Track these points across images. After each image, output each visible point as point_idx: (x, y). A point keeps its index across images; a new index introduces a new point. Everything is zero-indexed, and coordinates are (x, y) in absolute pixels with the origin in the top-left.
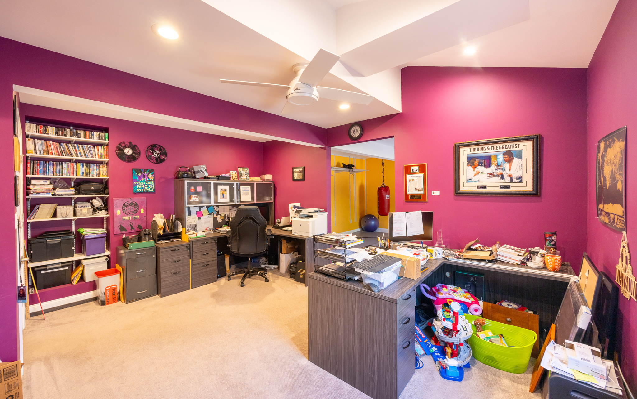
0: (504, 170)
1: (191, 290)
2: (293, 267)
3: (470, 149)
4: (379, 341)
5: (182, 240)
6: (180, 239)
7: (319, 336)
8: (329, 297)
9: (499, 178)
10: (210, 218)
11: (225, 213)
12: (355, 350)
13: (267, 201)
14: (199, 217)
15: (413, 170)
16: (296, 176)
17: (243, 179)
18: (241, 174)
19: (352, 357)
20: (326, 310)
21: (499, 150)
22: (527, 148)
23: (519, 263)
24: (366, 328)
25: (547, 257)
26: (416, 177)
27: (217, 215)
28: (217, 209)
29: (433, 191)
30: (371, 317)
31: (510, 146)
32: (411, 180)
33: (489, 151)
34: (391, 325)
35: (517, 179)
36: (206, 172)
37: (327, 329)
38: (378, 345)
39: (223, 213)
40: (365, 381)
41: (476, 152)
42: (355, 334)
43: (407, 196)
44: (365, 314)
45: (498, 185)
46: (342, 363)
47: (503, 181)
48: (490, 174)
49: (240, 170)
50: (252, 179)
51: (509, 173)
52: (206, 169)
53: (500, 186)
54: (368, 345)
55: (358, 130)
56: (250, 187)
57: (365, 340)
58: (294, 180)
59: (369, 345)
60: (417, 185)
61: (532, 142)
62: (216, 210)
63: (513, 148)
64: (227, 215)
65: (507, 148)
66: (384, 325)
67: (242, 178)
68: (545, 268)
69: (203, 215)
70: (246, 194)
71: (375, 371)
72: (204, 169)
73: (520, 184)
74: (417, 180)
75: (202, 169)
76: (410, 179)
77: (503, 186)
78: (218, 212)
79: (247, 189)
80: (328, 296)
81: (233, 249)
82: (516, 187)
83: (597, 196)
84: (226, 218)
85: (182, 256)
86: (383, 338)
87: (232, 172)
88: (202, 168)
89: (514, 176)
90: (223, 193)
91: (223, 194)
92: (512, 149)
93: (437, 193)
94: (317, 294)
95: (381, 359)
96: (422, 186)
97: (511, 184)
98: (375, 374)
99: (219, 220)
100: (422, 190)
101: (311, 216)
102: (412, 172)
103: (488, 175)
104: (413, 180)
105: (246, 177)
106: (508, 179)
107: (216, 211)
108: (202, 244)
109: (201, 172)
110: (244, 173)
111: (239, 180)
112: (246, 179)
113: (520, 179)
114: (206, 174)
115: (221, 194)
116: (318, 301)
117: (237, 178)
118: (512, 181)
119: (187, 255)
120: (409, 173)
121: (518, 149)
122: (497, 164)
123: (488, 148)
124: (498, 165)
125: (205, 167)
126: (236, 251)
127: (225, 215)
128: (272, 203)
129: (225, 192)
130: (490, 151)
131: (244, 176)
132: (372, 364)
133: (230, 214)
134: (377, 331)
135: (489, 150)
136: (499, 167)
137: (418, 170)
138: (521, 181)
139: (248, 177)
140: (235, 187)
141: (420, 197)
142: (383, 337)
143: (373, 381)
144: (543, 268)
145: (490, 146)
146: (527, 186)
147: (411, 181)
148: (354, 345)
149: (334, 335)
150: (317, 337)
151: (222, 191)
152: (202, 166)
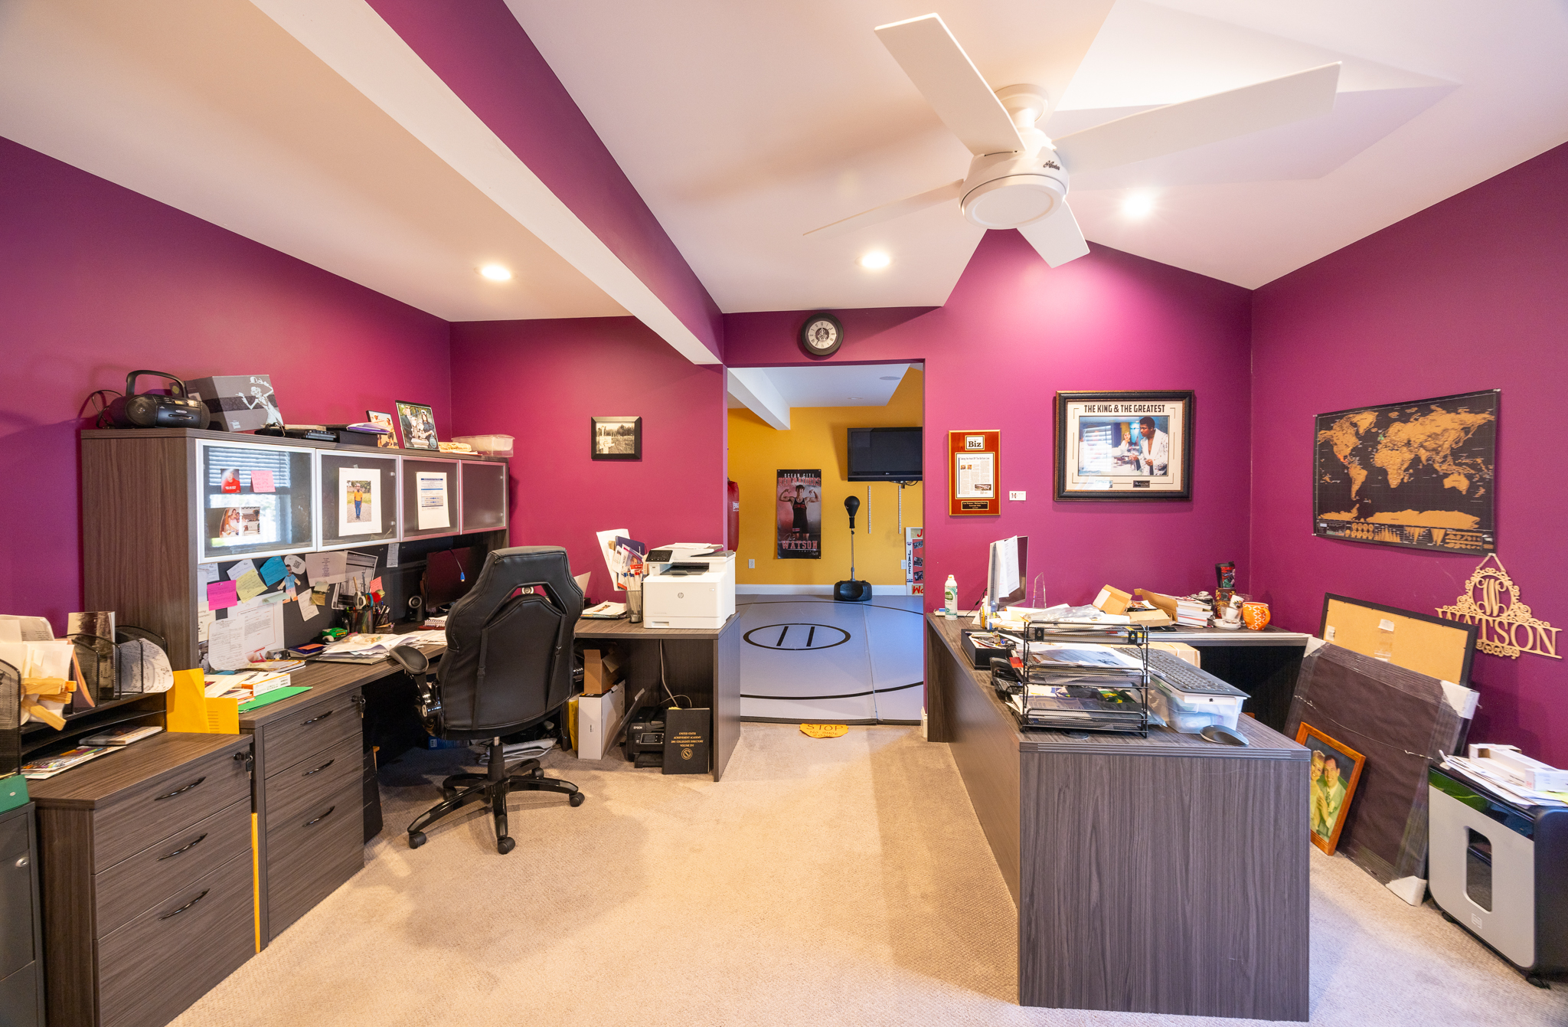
0: (1141, 452)
1: (260, 956)
2: (644, 730)
3: (1086, 406)
4: (1262, 865)
5: (171, 729)
6: (159, 729)
7: (1063, 917)
8: (1103, 794)
9: (1133, 466)
10: (271, 608)
11: (331, 580)
12: (1188, 915)
13: (488, 526)
14: (221, 606)
15: (971, 443)
16: (605, 445)
17: (416, 446)
18: (408, 426)
19: (1181, 937)
20: (1089, 835)
21: (1133, 413)
22: (1174, 411)
23: (1205, 624)
24: (1223, 845)
25: (1245, 605)
26: (976, 460)
27: (299, 590)
28: (297, 565)
29: (1011, 492)
30: (1240, 811)
31: (1150, 407)
32: (967, 467)
33: (1117, 414)
34: (1294, 817)
35: (1160, 470)
36: (275, 406)
37: (1095, 887)
38: (1257, 878)
39: (322, 579)
40: (1221, 984)
41: (1096, 414)
42: (1191, 872)
43: (956, 503)
44: (1220, 811)
45: (1131, 480)
46: (1148, 966)
47: (1138, 473)
48: (1119, 459)
49: (405, 410)
50: (444, 447)
51: (1148, 457)
52: (272, 392)
53: (1135, 482)
54: (1229, 886)
55: (830, 332)
56: (443, 475)
57: (1219, 879)
58: (598, 457)
59: (1232, 888)
60: (980, 478)
61: (1185, 405)
62: (294, 570)
63: (1155, 411)
64: (337, 588)
65: (1146, 410)
66: (1276, 820)
67: (413, 440)
68: (1244, 628)
69: (239, 599)
70: (434, 504)
71: (1251, 945)
72: (263, 393)
73: (1164, 479)
74: (978, 466)
75: (255, 391)
76: (962, 463)
77: (1139, 482)
78: (304, 578)
79: (437, 484)
80: (1098, 792)
81: (453, 719)
82: (1158, 484)
83: (1314, 499)
84: (335, 599)
85: (211, 810)
86: (1272, 855)
87: (377, 418)
88: (253, 389)
89: (1156, 464)
90: (358, 499)
91: (358, 505)
92: (1153, 414)
93: (1020, 496)
94: (1056, 794)
95: (1267, 908)
96: (991, 481)
97: (1152, 479)
98: (1250, 954)
99: (309, 610)
100: (990, 489)
101: (704, 567)
102: (968, 447)
103: (1116, 460)
104: (970, 467)
105: (428, 438)
106: (1146, 469)
107: (297, 576)
108: (306, 727)
109: (251, 403)
110: (420, 421)
111: (402, 450)
112: (426, 447)
113: (1164, 469)
114: (274, 416)
115: (349, 502)
116: (1060, 815)
117: (395, 440)
118: (1152, 473)
119: (237, 797)
120: (962, 450)
121: (1161, 414)
122: (1130, 439)
123: (1116, 408)
124: (1131, 443)
125: (265, 384)
126: (469, 722)
127: (332, 586)
128: (503, 531)
129: (365, 496)
130: (1120, 413)
131: (420, 434)
132: (1242, 933)
133: (347, 582)
134: (1256, 844)
135: (1117, 411)
136: (1133, 447)
137: (982, 445)
138: (1165, 474)
139: (432, 440)
140: (399, 474)
141: (985, 506)
142: (1271, 852)
143: (1245, 974)
144: (1240, 629)
145: (1119, 404)
146: (1173, 482)
147: (966, 469)
148: (1186, 902)
149: (1119, 897)
150: (1056, 924)
151: (352, 489)
152: (252, 379)
